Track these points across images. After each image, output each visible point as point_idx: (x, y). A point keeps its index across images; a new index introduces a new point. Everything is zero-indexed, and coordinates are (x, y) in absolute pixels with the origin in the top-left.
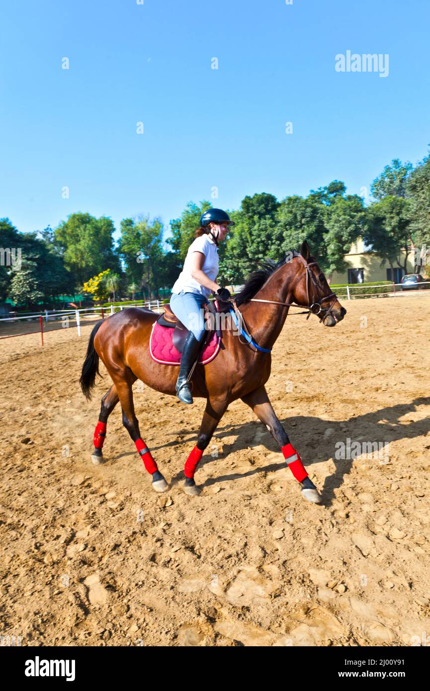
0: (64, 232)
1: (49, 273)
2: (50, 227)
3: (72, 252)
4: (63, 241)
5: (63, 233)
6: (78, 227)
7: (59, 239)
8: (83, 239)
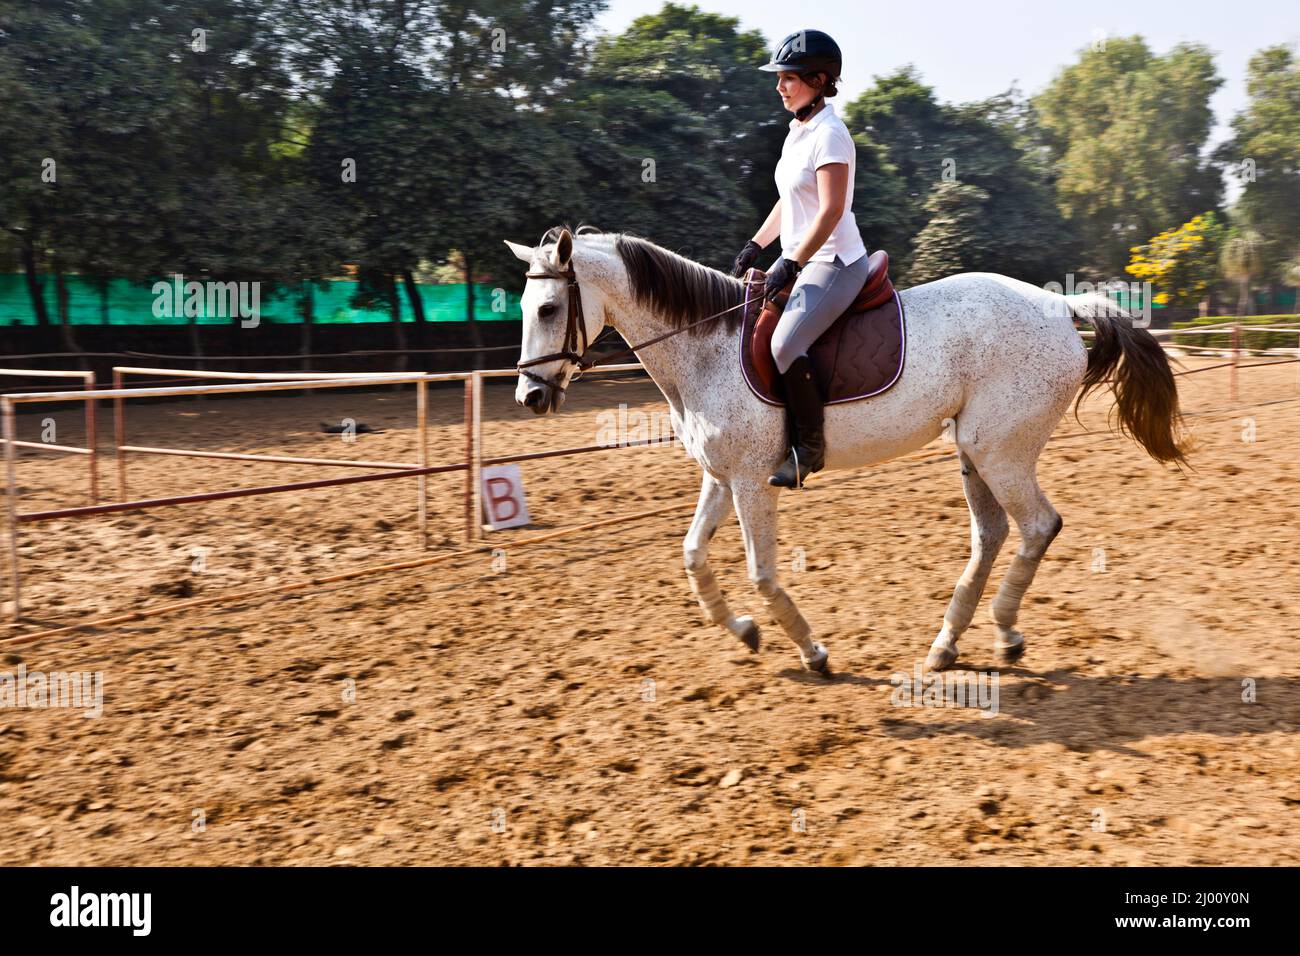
0: (1064, 101)
1: (1019, 219)
2: (1018, 86)
3: (1086, 159)
4: (1061, 127)
5: (1061, 103)
6: (1108, 82)
7: (1047, 121)
8: (1123, 117)
